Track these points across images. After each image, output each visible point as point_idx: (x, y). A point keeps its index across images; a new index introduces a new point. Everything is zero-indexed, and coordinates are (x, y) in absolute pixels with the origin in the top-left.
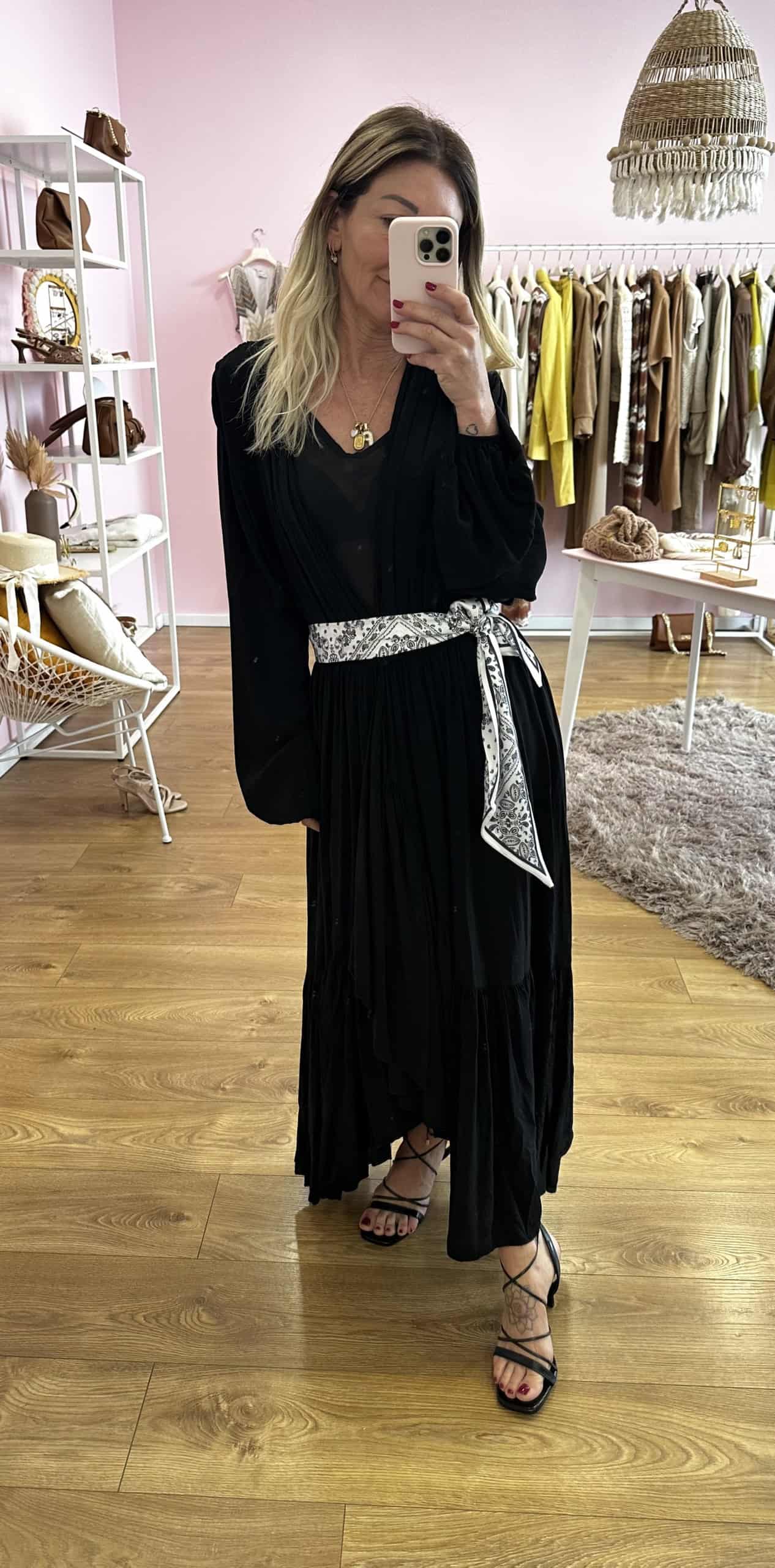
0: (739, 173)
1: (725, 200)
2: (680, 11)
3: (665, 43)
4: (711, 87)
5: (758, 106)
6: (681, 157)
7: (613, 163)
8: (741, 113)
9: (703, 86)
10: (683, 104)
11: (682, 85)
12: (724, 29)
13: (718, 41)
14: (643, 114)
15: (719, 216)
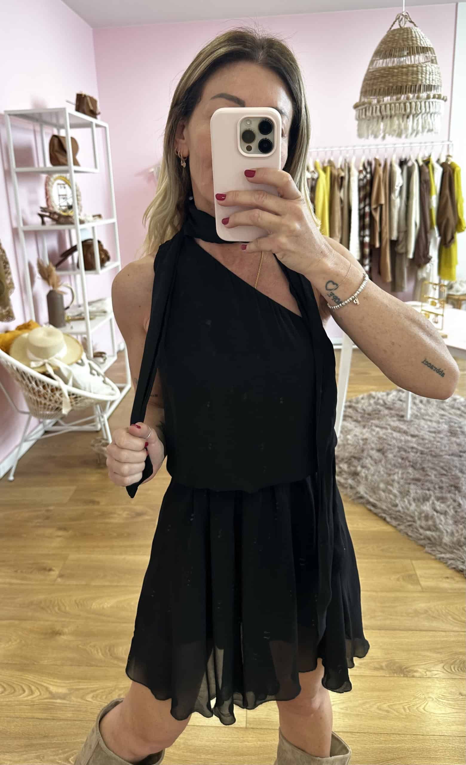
0: (428, 114)
1: (420, 128)
2: (391, 28)
3: (383, 46)
4: (410, 68)
5: (436, 77)
6: (395, 106)
7: (357, 111)
8: (428, 81)
9: (405, 68)
10: (395, 78)
11: (394, 68)
12: (416, 37)
13: (413, 44)
14: (373, 84)
15: (416, 136)
